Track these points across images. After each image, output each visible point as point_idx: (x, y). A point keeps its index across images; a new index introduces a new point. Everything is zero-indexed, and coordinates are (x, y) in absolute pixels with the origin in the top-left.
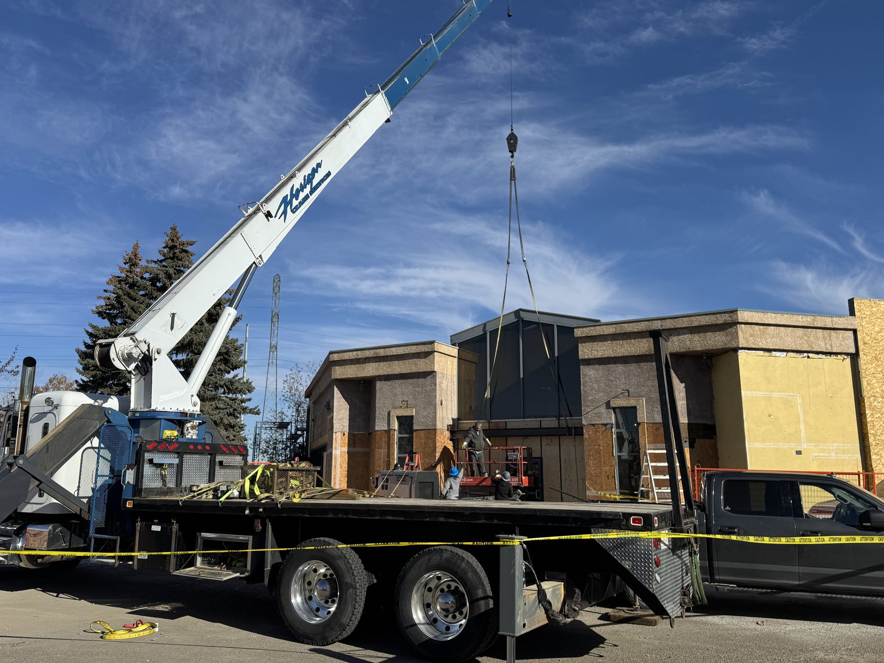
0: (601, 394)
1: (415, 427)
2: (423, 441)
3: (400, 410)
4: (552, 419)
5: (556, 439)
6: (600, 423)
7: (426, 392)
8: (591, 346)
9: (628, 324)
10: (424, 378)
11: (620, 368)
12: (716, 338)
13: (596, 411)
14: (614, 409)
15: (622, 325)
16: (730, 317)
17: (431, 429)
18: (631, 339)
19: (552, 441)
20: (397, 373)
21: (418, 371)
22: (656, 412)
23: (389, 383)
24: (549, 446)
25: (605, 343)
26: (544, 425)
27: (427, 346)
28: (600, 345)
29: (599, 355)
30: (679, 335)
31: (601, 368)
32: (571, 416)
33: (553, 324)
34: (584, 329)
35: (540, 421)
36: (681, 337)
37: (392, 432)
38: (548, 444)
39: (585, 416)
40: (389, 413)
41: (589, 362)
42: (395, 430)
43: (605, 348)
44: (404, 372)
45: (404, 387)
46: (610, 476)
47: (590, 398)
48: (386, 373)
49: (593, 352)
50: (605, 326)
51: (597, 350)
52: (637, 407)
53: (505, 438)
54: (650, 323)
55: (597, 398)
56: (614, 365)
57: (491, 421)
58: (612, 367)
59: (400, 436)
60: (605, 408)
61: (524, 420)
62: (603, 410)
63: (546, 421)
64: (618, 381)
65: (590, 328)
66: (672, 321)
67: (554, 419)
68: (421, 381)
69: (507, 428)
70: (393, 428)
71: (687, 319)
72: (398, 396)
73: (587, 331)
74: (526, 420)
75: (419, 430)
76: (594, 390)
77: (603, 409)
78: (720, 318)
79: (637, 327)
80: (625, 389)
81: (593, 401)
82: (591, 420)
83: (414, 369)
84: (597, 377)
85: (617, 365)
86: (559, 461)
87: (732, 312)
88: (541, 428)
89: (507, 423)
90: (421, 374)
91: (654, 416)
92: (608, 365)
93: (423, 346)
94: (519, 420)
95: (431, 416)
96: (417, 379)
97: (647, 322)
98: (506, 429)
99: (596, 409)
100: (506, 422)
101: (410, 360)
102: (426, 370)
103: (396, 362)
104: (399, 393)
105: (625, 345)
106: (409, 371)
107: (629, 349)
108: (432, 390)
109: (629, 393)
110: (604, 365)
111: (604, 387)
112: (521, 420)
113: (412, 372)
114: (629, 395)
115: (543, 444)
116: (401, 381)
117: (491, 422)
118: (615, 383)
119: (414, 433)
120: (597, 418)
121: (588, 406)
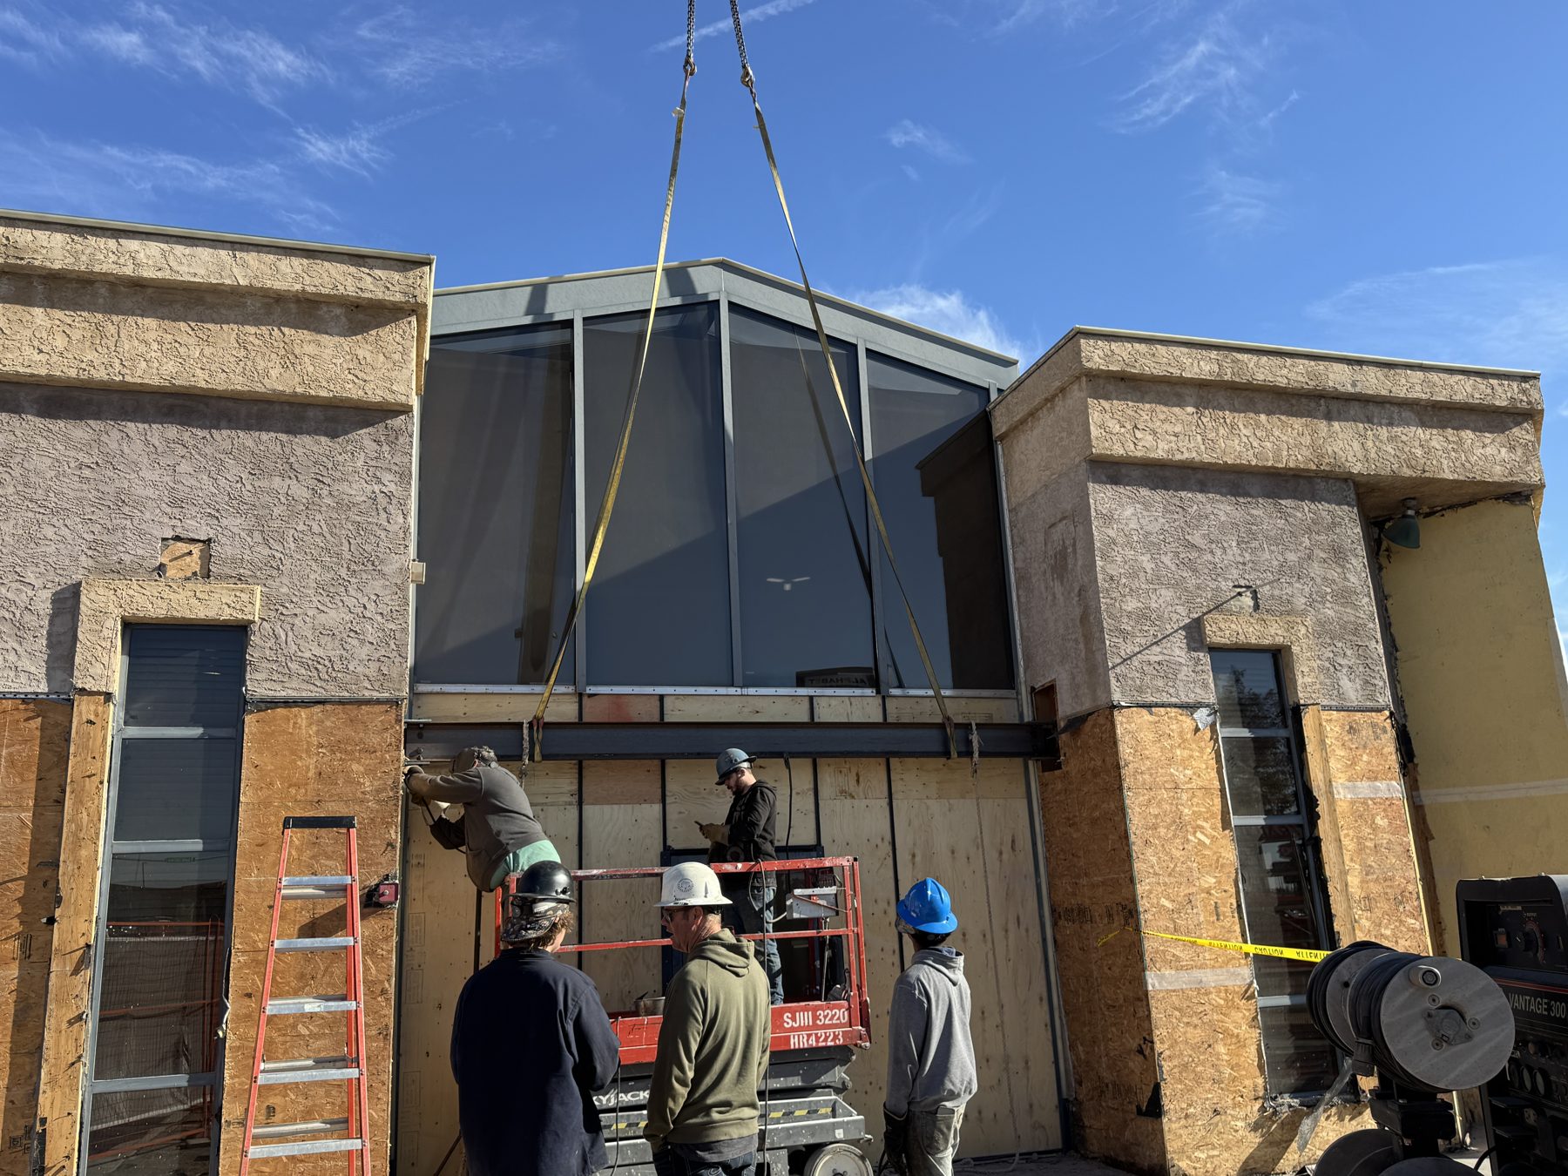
0: (1167, 594)
1: (258, 684)
2: (310, 764)
3: (152, 588)
4: (858, 692)
5: (874, 774)
6: (1174, 700)
7: (343, 506)
8: (1130, 412)
9: (1255, 358)
10: (333, 435)
11: (1222, 509)
12: (1489, 450)
13: (1154, 655)
14: (1213, 650)
15: (1239, 356)
16: (1524, 392)
17: (369, 702)
18: (1257, 412)
19: (858, 781)
20: (154, 381)
21: (299, 390)
22: (1344, 671)
23: (80, 431)
24: (848, 802)
25: (1176, 410)
26: (825, 714)
27: (378, 273)
28: (1162, 417)
29: (1161, 450)
30: (1391, 424)
31: (1158, 498)
32: (901, 686)
33: (853, 341)
34: (1114, 346)
35: (811, 698)
36: (1397, 430)
37: (84, 709)
38: (844, 793)
39: (1118, 670)
40: (67, 603)
41: (1115, 470)
42: (108, 696)
43: (1178, 429)
44: (201, 380)
45: (184, 467)
46: (1221, 909)
47: (1131, 605)
48: (73, 373)
49: (1139, 434)
50: (1185, 350)
51: (1155, 433)
52: (1295, 649)
53: (657, 762)
54: (1321, 366)
55: (1154, 605)
56: (1200, 496)
57: (591, 690)
58: (1198, 502)
59: (134, 732)
60: (1184, 646)
61: (745, 691)
62: (1177, 652)
63: (834, 702)
64: (1219, 552)
65: (1137, 345)
66: (1380, 373)
67: (869, 692)
68: (308, 446)
69: (667, 719)
70: (90, 685)
71: (1420, 374)
72: (140, 504)
73: (1124, 354)
74: (752, 691)
75: (287, 703)
76: (1142, 574)
77: (1177, 649)
78: (1499, 390)
79: (1285, 372)
80: (1242, 583)
81: (1142, 616)
82: (1140, 690)
83: (277, 379)
84: (1149, 528)
85: (1211, 495)
86: (890, 861)
87: (1525, 378)
88: (812, 724)
89: (667, 701)
90: (311, 413)
91: (1341, 683)
92: (1183, 494)
93: (352, 269)
94: (722, 691)
95: (371, 633)
96: (284, 437)
97: (1313, 363)
98: (662, 724)
99: (1156, 649)
100: (662, 697)
101: (252, 330)
102: (353, 392)
103: (151, 322)
104: (150, 492)
105: (1241, 426)
106: (238, 383)
107: (1255, 444)
108: (382, 500)
109: (1255, 597)
110: (1167, 488)
111: (1173, 567)
112: (732, 691)
113: (259, 388)
114: (1257, 607)
115: (825, 791)
116: (172, 431)
117: (591, 696)
118: (1209, 557)
119: (248, 719)
120: (1160, 683)
121: (1124, 635)
